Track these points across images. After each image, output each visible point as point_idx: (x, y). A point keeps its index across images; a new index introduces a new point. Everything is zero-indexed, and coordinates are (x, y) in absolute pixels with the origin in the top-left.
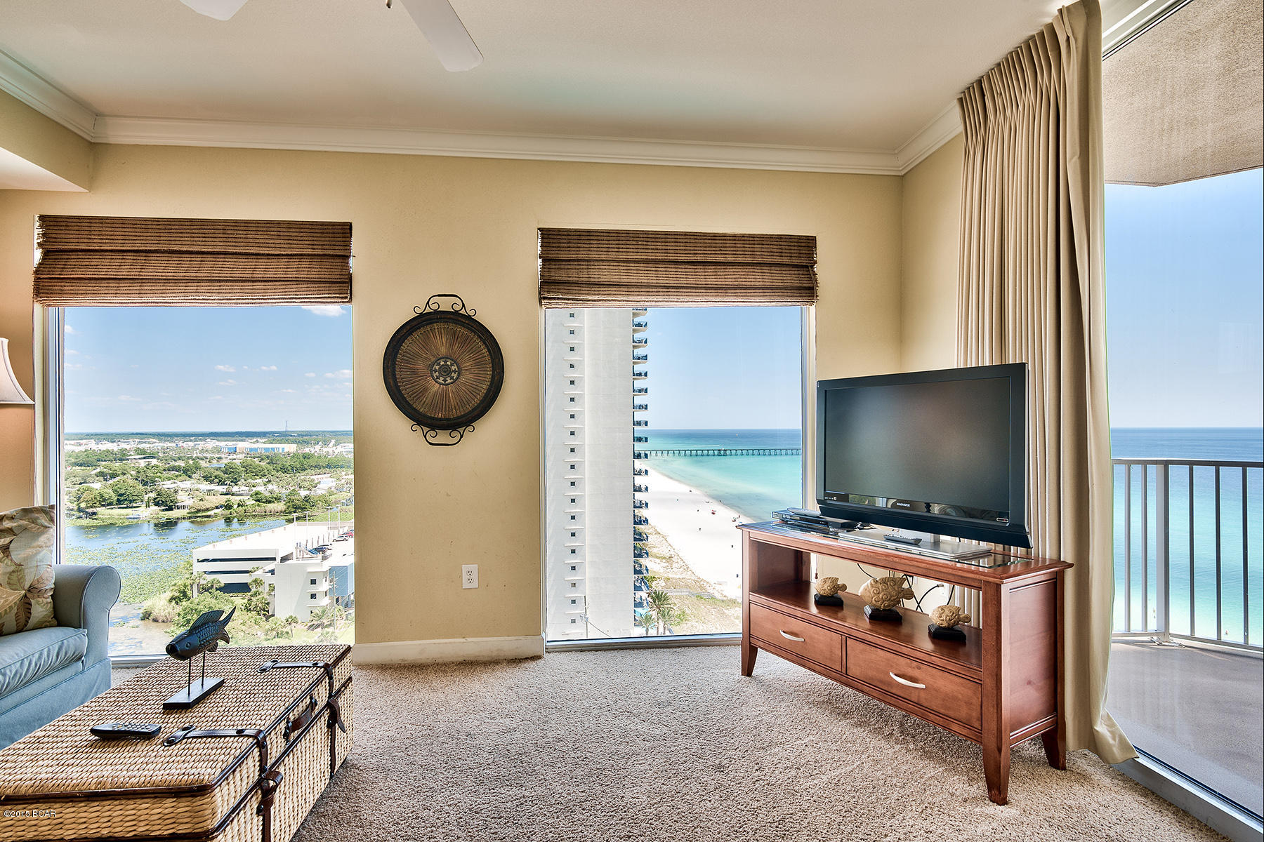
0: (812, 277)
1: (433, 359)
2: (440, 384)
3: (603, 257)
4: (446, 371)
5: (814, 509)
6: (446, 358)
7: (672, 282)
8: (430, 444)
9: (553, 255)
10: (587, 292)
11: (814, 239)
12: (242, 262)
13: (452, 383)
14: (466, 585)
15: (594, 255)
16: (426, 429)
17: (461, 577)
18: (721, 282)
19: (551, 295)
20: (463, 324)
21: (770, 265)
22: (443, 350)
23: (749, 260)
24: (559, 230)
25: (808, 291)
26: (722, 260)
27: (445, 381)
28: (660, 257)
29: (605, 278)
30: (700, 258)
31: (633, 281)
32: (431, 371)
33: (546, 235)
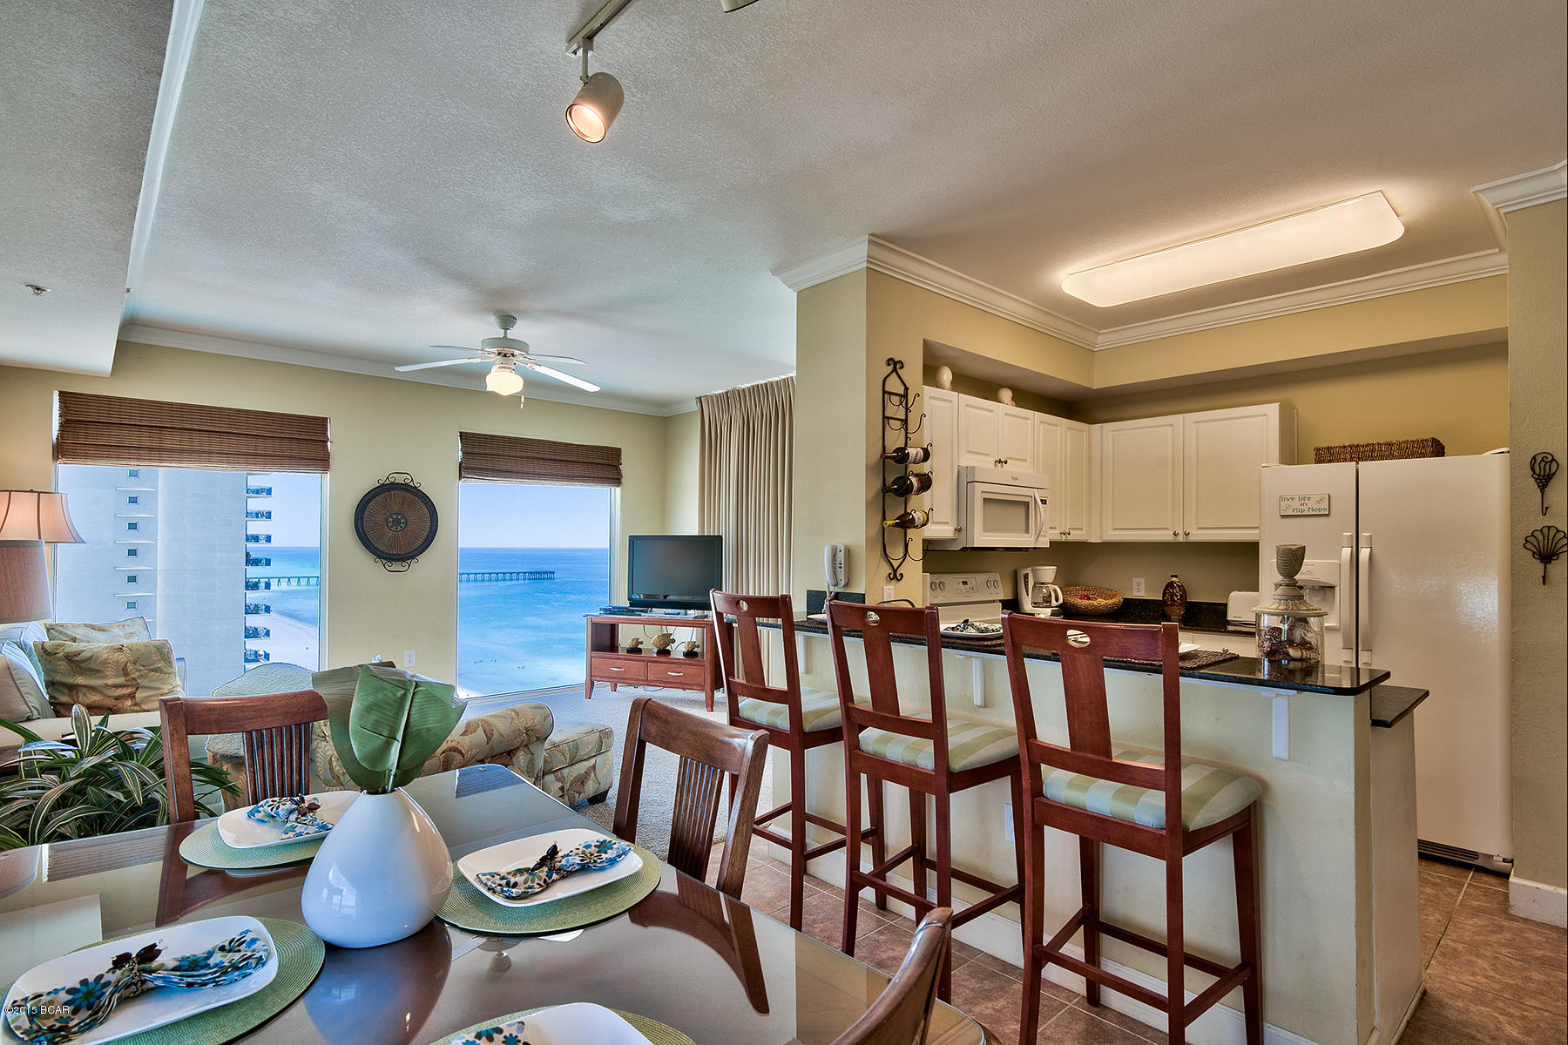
0: (619, 472)
1: (389, 515)
2: (393, 531)
3: (502, 453)
4: (397, 522)
5: (627, 604)
6: (398, 514)
7: (543, 471)
8: (389, 571)
9: (469, 451)
10: (492, 475)
11: (620, 449)
12: (243, 440)
13: (401, 531)
14: (407, 665)
15: (495, 452)
16: (384, 562)
17: (403, 660)
19: (470, 476)
20: (412, 492)
21: (597, 464)
22: (396, 509)
23: (586, 460)
24: (474, 434)
25: (617, 480)
26: (571, 459)
27: (397, 529)
28: (535, 455)
30: (558, 458)
32: (387, 522)
33: (464, 436)
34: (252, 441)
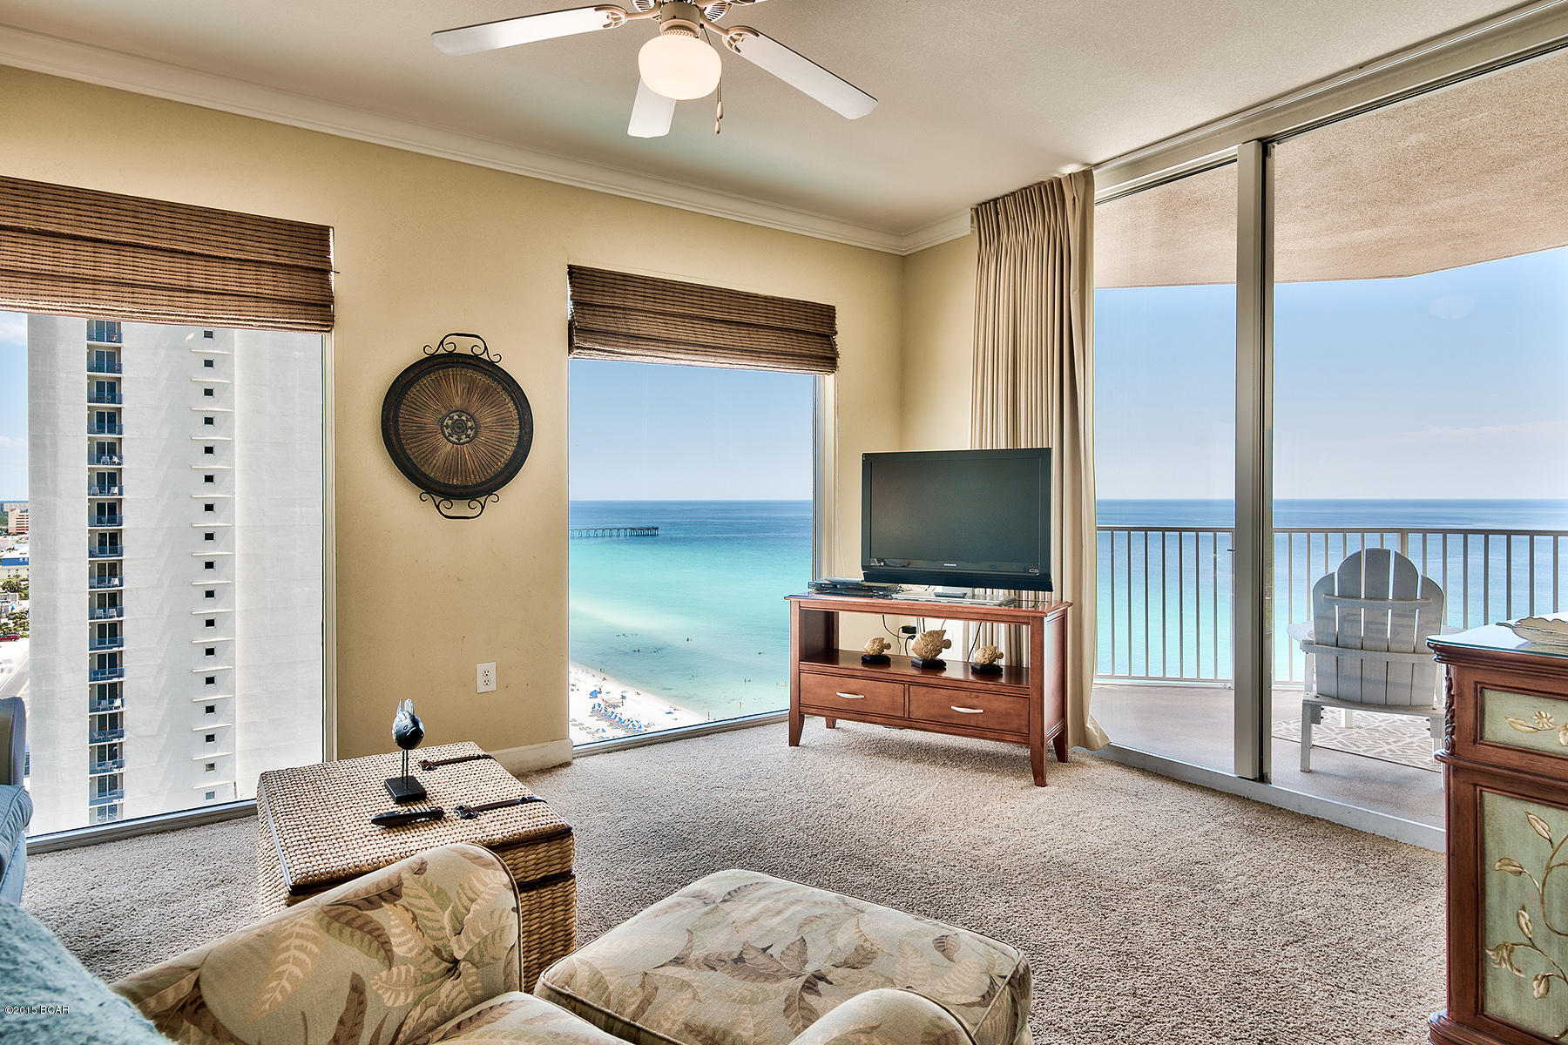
0: (833, 348)
1: (445, 412)
2: (454, 443)
3: (640, 306)
4: (459, 427)
5: (858, 576)
6: (461, 411)
7: (710, 341)
8: (447, 517)
9: (583, 299)
10: (625, 345)
11: (834, 307)
13: (467, 442)
14: (481, 688)
15: (630, 304)
16: (438, 499)
17: (475, 679)
18: (755, 346)
19: (587, 345)
20: (485, 372)
21: (797, 331)
22: (457, 402)
23: (779, 324)
24: (593, 270)
25: (829, 361)
26: (755, 322)
27: (459, 439)
28: (696, 312)
29: (644, 332)
30: (735, 318)
31: (672, 336)
32: (442, 426)
33: (575, 273)
34: (181, 264)
